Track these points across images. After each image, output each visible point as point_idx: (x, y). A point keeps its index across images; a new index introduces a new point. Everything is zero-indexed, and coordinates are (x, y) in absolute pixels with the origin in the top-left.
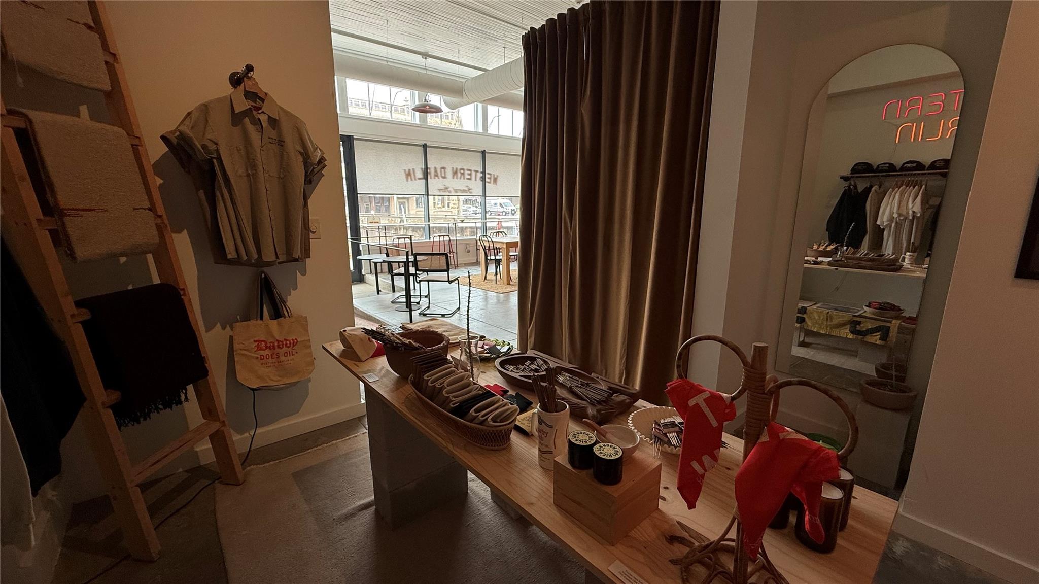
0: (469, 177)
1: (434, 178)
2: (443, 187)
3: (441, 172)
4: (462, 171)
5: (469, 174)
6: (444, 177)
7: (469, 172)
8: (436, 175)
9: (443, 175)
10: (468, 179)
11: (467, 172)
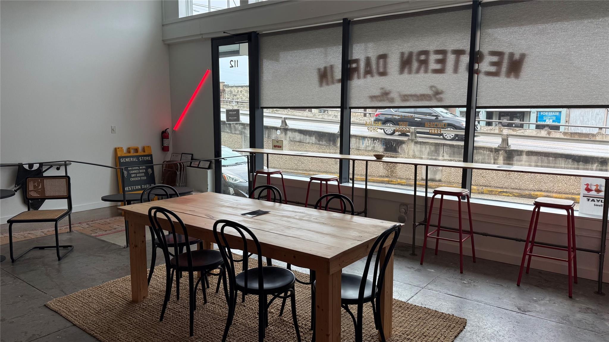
0: (438, 66)
1: (365, 77)
2: (377, 93)
3: (378, 64)
4: (423, 57)
5: (438, 61)
6: (383, 74)
7: (440, 57)
8: (368, 72)
9: (381, 70)
10: (436, 71)
11: (433, 57)
